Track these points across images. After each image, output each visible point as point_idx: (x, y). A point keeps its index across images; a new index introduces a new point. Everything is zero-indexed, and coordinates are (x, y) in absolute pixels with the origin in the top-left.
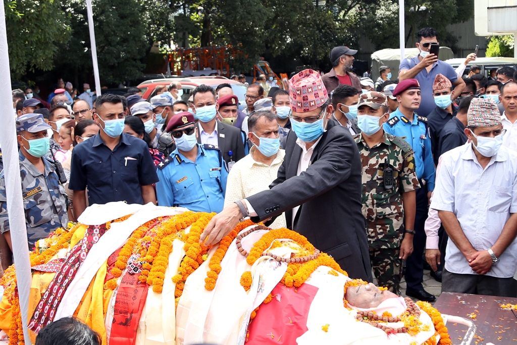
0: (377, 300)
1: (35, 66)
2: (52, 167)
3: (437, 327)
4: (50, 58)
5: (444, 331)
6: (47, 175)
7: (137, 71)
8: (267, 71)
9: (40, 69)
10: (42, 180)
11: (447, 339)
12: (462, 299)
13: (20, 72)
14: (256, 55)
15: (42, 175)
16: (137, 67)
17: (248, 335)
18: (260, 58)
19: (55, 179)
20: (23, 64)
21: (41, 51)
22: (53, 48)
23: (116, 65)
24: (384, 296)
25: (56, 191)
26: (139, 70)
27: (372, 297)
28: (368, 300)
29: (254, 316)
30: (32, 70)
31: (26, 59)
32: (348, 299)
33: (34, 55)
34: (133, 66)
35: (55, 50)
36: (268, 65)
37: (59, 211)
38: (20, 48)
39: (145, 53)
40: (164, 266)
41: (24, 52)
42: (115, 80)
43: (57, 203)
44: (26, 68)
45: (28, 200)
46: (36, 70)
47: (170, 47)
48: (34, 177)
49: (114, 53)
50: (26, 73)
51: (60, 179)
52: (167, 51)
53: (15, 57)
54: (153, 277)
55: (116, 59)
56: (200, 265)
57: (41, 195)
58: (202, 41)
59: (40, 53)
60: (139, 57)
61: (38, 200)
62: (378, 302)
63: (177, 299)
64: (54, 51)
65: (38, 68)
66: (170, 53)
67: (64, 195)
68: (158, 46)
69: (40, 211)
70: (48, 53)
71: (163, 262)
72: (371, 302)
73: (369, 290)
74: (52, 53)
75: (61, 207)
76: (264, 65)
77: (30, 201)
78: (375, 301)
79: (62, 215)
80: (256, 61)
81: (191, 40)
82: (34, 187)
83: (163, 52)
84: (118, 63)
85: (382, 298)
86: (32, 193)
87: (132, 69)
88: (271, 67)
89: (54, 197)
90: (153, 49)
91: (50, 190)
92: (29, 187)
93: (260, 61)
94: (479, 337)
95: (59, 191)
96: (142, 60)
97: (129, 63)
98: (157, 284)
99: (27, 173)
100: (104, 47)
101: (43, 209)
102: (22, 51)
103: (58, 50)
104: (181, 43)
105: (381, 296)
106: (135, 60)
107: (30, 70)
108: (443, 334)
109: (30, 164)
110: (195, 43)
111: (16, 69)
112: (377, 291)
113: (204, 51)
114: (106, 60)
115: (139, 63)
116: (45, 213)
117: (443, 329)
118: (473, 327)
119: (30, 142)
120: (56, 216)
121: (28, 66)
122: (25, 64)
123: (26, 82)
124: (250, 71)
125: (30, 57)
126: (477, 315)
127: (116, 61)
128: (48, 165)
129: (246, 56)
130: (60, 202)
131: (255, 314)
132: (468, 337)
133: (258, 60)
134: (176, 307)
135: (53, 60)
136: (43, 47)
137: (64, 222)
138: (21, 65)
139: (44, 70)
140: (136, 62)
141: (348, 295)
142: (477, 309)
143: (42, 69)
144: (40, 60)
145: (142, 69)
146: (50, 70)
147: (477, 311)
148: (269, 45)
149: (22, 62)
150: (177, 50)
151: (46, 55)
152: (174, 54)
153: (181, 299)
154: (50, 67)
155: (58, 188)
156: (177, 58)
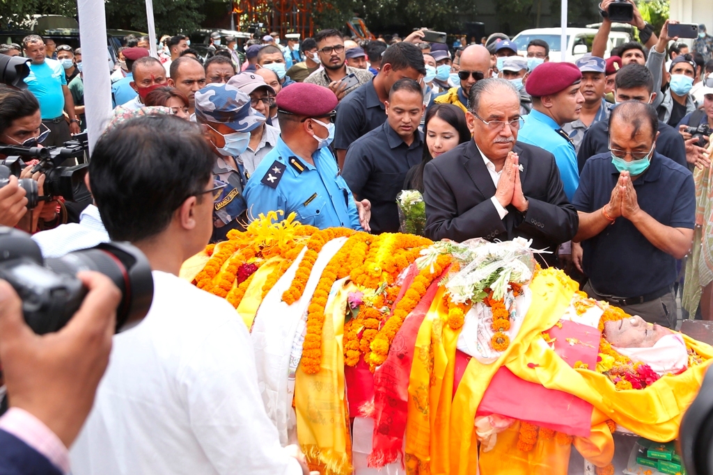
7: (193, 23)
8: (362, 31)
16: (193, 18)
20: (33, 6)
23: (165, 14)
24: (659, 334)
26: (195, 22)
27: (642, 335)
28: (638, 340)
34: (188, 16)
36: (363, 23)
55: (165, 6)
60: (195, 5)
62: (652, 341)
72: (642, 341)
73: (636, 325)
76: (358, 23)
78: (647, 340)
80: (349, 17)
84: (168, 12)
85: (656, 336)
87: (186, 20)
96: (199, 10)
97: (181, 12)
105: (654, 333)
106: (191, 9)
112: (648, 327)
115: (195, 14)
127: (164, 9)
129: (337, 11)
133: (353, 17)
140: (192, 12)
141: (608, 332)
145: (200, 21)
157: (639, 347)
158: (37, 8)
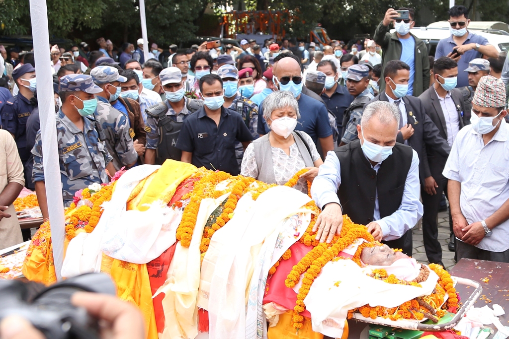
0: (389, 260)
1: (82, 24)
2: (91, 125)
3: (446, 287)
4: (99, 16)
5: (452, 291)
6: (86, 132)
7: (190, 33)
8: (324, 38)
9: (88, 27)
10: (81, 137)
11: (455, 299)
12: (478, 265)
13: (66, 28)
14: (313, 21)
15: (81, 132)
16: (189, 28)
17: (268, 289)
18: (317, 24)
19: (95, 136)
20: (70, 21)
21: (90, 8)
22: (101, 6)
23: (168, 25)
24: (396, 257)
25: (95, 148)
26: (191, 31)
27: (385, 257)
28: (381, 260)
29: (274, 272)
30: (79, 28)
31: (73, 16)
32: (363, 259)
33: (82, 12)
34: (185, 27)
35: (104, 8)
36: (325, 32)
37: (99, 167)
38: (67, 4)
39: (198, 15)
40: (193, 222)
41: (71, 8)
42: (166, 41)
43: (96, 160)
44: (73, 26)
45: (68, 155)
46: (84, 27)
47: (226, 9)
48: (73, 134)
49: (166, 13)
50: (73, 31)
51: (99, 137)
52: (222, 13)
53: (61, 13)
54: (182, 232)
55: (168, 20)
56: (226, 223)
57: (81, 150)
58: (258, 4)
59: (88, 10)
60: (192, 19)
61: (78, 156)
62: (390, 262)
63: (203, 254)
64: (102, 9)
65: (85, 26)
66: (225, 15)
67: (102, 152)
68: (212, 8)
69: (79, 165)
70: (96, 11)
71: (192, 218)
72: (384, 262)
73: (383, 251)
74: (101, 11)
75: (99, 163)
76: (321, 32)
77: (70, 156)
78: (387, 261)
79: (101, 171)
80: (313, 28)
81: (247, 3)
82: (74, 143)
83: (218, 14)
84: (170, 24)
85: (394, 259)
86: (72, 148)
87: (184, 30)
88: (328, 34)
89: (92, 154)
90: (207, 11)
91: (89, 147)
92: (69, 142)
93: (317, 28)
94: (488, 299)
95: (98, 149)
96: (195, 22)
97: (181, 24)
98: (185, 239)
99: (66, 130)
100: (156, 6)
101: (82, 164)
102: (69, 7)
103: (107, 8)
104: (237, 6)
105: (393, 256)
106: (188, 21)
107: (77, 27)
108: (452, 294)
109: (70, 121)
110: (252, 6)
111: (63, 26)
112: (390, 252)
113: (259, 14)
114: (157, 20)
115: (192, 25)
116: (84, 167)
117: (451, 289)
118: (479, 289)
119: (85, 102)
120: (95, 171)
121: (75, 23)
122: (72, 21)
123: (73, 39)
124: (306, 37)
125: (78, 14)
126: (490, 279)
127: (167, 22)
128: (88, 123)
129: (303, 22)
130: (99, 159)
131: (275, 269)
132: (473, 297)
133: (315, 27)
134: (202, 261)
135: (102, 17)
136: (91, 5)
137: (103, 177)
138: (68, 22)
139: (92, 28)
140: (189, 23)
141: (363, 255)
142: (491, 274)
143: (89, 26)
144: (88, 17)
145: (194, 31)
146: (98, 28)
147: (490, 276)
148: (327, 11)
149: (69, 18)
150: (232, 12)
151: (95, 13)
152: (228, 16)
153: (206, 254)
154: (98, 25)
155: (97, 146)
156: (232, 21)
157: (381, 265)
158: (73, 22)
